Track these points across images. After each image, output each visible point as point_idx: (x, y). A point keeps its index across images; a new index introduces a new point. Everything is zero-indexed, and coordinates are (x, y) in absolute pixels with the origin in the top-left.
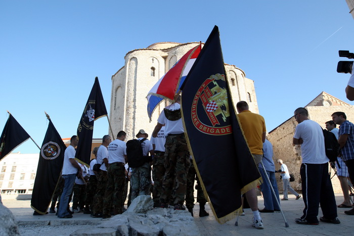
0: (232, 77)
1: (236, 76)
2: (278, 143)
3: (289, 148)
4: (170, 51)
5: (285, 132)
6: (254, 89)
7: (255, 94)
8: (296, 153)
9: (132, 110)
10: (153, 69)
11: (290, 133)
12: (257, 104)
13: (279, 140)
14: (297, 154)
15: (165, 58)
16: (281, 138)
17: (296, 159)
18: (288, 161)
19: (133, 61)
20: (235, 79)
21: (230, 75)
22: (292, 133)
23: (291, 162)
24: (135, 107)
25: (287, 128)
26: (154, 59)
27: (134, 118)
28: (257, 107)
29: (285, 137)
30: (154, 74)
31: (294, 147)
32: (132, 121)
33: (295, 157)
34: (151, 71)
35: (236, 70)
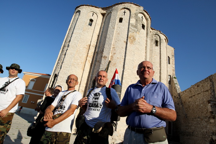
0: (157, 39)
1: (160, 40)
2: (190, 100)
3: (202, 105)
4: (108, 10)
5: (199, 90)
6: (173, 54)
7: (174, 58)
8: (211, 110)
9: (66, 48)
10: (91, 21)
11: (205, 90)
12: (174, 67)
13: (192, 97)
14: (212, 112)
15: (103, 15)
16: (194, 96)
17: (210, 118)
18: (198, 118)
19: (78, 14)
20: (159, 41)
21: (155, 38)
22: (207, 91)
23: (202, 120)
24: (68, 46)
25: (202, 86)
26: (94, 13)
27: (65, 55)
28: (174, 69)
29: (198, 94)
30: (91, 25)
31: (210, 104)
32: (63, 56)
33: (209, 114)
34: (89, 22)
35: (160, 35)
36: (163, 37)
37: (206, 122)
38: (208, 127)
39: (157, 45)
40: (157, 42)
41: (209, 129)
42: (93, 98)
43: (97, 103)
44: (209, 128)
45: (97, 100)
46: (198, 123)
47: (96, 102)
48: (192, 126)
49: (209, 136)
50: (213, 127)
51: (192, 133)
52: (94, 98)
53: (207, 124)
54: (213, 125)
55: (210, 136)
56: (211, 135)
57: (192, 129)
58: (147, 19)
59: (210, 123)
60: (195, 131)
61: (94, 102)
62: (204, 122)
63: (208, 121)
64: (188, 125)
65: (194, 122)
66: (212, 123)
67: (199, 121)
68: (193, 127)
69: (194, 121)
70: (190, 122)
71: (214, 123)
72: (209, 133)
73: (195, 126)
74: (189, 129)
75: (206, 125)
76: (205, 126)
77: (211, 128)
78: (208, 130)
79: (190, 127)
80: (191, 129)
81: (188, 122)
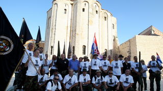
0: (105, 16)
1: (107, 16)
4: (74, 1)
9: (54, 30)
10: (65, 10)
15: (72, 4)
19: (56, 5)
24: (55, 29)
26: (66, 5)
27: (55, 34)
30: (65, 13)
34: (64, 11)
35: (107, 13)
36: (109, 14)
39: (105, 20)
40: (105, 18)
58: (98, 6)
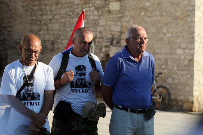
37: (97, 9)
38: (102, 22)
41: (102, 29)
42: (76, 73)
43: (84, 81)
44: (103, 26)
45: (83, 77)
46: (73, 12)
47: (82, 79)
48: (53, 21)
49: (101, 49)
50: (113, 23)
51: (53, 43)
52: (78, 74)
53: (99, 16)
54: (115, 19)
55: (104, 50)
56: (106, 46)
57: (50, 32)
59: (109, 12)
60: (62, 37)
61: (79, 79)
62: (92, 9)
63: (103, 7)
64: (39, 17)
65: (61, 8)
66: (113, 11)
67: (77, 5)
68: (56, 26)
69: (59, 6)
70: (48, 7)
71: (119, 13)
72: (101, 40)
73: (63, 20)
74: (40, 30)
75: (96, 18)
76: (94, 20)
77: (110, 26)
78: (100, 32)
79: (46, 24)
80: (48, 30)
81: (41, 10)
